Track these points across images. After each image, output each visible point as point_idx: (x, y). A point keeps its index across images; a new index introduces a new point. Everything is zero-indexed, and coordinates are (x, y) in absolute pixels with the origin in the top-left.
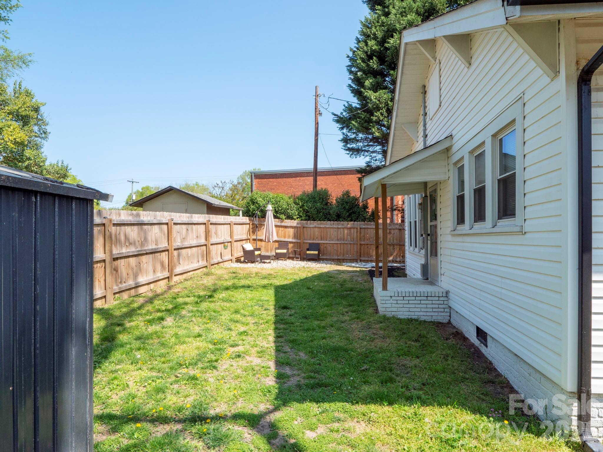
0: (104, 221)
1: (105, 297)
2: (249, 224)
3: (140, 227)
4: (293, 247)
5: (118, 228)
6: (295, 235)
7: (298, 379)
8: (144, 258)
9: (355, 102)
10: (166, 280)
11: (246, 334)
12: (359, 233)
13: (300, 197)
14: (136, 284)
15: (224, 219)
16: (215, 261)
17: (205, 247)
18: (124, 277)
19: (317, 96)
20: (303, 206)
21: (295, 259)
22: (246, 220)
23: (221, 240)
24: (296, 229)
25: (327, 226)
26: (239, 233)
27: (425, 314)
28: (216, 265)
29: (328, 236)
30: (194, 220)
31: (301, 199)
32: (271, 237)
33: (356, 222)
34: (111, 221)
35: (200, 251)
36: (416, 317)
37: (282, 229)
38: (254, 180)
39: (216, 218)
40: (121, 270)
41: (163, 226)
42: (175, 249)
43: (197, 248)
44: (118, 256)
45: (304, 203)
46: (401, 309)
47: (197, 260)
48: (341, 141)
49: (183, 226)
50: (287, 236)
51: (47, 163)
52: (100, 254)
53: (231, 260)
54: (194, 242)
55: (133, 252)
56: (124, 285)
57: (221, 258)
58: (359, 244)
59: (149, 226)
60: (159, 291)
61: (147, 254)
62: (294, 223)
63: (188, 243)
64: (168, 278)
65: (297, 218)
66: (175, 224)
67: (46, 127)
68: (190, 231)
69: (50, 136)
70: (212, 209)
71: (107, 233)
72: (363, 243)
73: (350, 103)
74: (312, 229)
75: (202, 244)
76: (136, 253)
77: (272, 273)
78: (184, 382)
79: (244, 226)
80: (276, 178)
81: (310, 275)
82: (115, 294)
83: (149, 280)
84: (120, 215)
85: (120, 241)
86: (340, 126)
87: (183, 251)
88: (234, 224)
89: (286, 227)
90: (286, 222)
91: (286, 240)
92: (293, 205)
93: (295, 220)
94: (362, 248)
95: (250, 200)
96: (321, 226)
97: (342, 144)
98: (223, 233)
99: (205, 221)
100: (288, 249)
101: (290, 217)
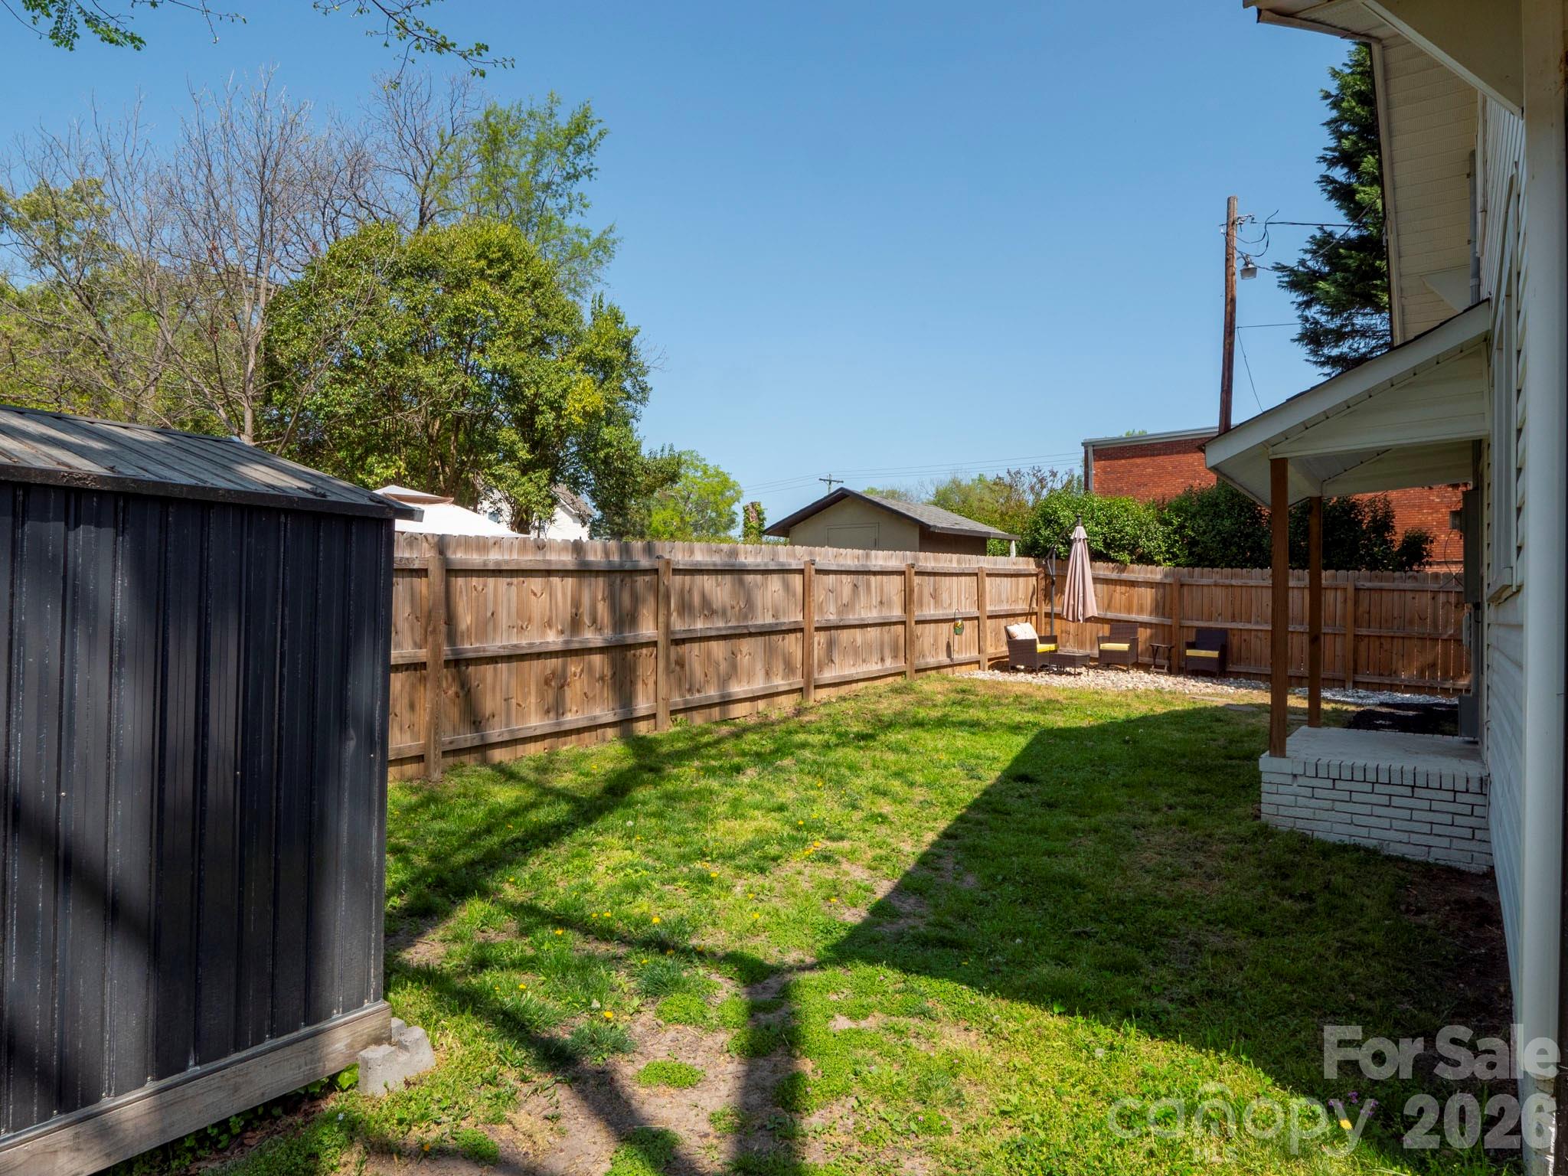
0: (658, 564)
1: (654, 716)
2: (1037, 575)
3: (736, 576)
4: (1151, 637)
5: (688, 578)
6: (1157, 606)
7: (917, 922)
8: (746, 646)
9: (1339, 224)
10: (796, 696)
11: (880, 819)
12: (1350, 603)
13: (1174, 504)
14: (722, 696)
15: (959, 562)
16: (932, 661)
17: (900, 628)
18: (698, 681)
19: (1231, 224)
20: (1182, 527)
21: (1152, 668)
22: (1029, 564)
23: (950, 613)
24: (1161, 590)
25: (1252, 583)
26: (1004, 597)
27: (1404, 837)
28: (933, 672)
29: (1254, 609)
30: (874, 563)
31: (1179, 510)
32: (1081, 608)
33: (1342, 573)
34: (668, 562)
35: (886, 637)
36: (1371, 843)
37: (1123, 589)
38: (1092, 464)
39: (935, 560)
40: (690, 665)
41: (791, 576)
42: (818, 629)
43: (879, 629)
44: (684, 636)
45: (1186, 520)
46: (1325, 815)
47: (879, 656)
48: (1299, 340)
49: (844, 577)
50: (1135, 608)
51: (644, 451)
52: (648, 629)
53: (978, 662)
54: (873, 615)
55: (718, 629)
56: (697, 695)
57: (949, 655)
58: (1350, 637)
59: (759, 577)
60: (775, 715)
61: (750, 635)
62: (1156, 573)
63: (856, 616)
64: (801, 690)
65: (1164, 560)
66: (818, 572)
67: (646, 379)
68: (861, 589)
69: (652, 396)
70: (932, 539)
71: (662, 588)
72: (1364, 631)
73: (1328, 229)
74: (1205, 589)
75: (894, 620)
76: (724, 633)
77: (1060, 698)
78: (685, 883)
79: (1021, 579)
80: (1153, 455)
81: (1160, 710)
82: (673, 712)
83: (752, 691)
84: (692, 552)
85: (691, 608)
86: (1300, 299)
87: (844, 636)
88: (988, 575)
89: (1133, 584)
90: (1133, 571)
91: (1134, 617)
92: (1154, 526)
93: (1158, 564)
94: (1363, 646)
95: (1041, 516)
96: (1234, 582)
97: (1303, 351)
98: (955, 595)
99: (903, 567)
100: (1134, 643)
101: (1146, 559)
